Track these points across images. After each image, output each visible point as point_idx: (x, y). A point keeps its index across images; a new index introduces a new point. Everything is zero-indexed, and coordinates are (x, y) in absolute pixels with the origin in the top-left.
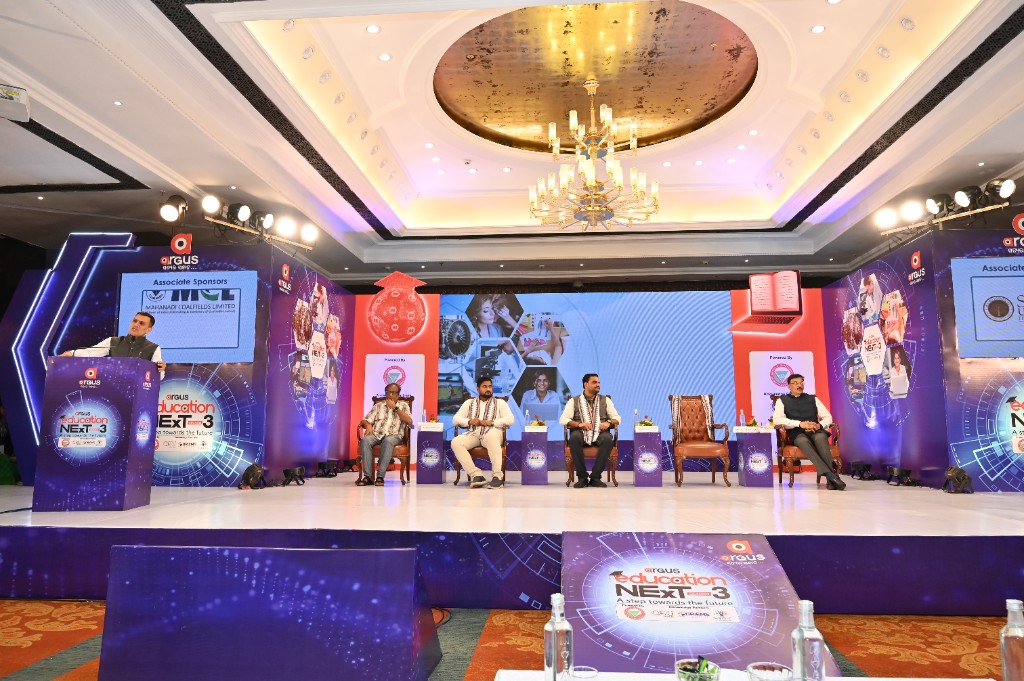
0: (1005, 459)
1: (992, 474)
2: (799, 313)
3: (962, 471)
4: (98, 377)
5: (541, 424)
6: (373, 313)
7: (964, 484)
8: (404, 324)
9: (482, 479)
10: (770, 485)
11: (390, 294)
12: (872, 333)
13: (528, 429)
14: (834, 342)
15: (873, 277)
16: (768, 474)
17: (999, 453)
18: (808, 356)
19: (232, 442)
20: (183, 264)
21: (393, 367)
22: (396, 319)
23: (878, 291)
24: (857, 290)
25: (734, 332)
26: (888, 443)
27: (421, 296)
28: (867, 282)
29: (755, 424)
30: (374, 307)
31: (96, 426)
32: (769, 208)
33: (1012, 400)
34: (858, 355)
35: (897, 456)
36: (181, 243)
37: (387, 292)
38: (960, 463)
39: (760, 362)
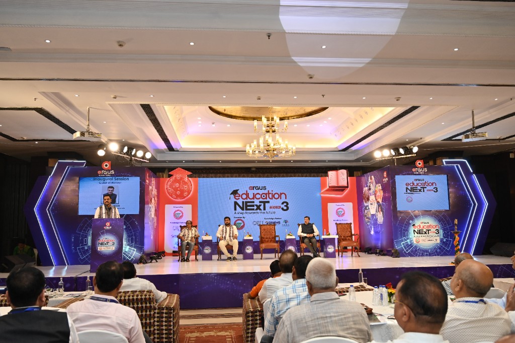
0: (411, 245)
1: (407, 251)
2: (347, 187)
3: (397, 250)
4: (110, 225)
5: (250, 236)
6: (168, 186)
7: (398, 254)
8: (182, 191)
9: (230, 258)
10: (335, 257)
11: (176, 178)
12: (372, 198)
13: (246, 238)
14: (360, 200)
15: (373, 177)
16: (334, 252)
17: (409, 243)
18: (351, 204)
19: (131, 246)
20: (107, 174)
21: (178, 210)
22: (179, 189)
23: (374, 183)
24: (368, 181)
25: (322, 195)
26: (377, 239)
27: (190, 179)
28: (371, 179)
29: (329, 235)
30: (169, 183)
31: (111, 243)
32: (336, 143)
33: (414, 225)
34: (368, 206)
35: (380, 245)
36: (106, 165)
37: (174, 177)
38: (397, 247)
39: (332, 207)
